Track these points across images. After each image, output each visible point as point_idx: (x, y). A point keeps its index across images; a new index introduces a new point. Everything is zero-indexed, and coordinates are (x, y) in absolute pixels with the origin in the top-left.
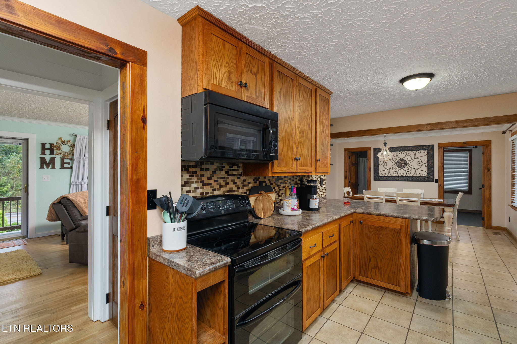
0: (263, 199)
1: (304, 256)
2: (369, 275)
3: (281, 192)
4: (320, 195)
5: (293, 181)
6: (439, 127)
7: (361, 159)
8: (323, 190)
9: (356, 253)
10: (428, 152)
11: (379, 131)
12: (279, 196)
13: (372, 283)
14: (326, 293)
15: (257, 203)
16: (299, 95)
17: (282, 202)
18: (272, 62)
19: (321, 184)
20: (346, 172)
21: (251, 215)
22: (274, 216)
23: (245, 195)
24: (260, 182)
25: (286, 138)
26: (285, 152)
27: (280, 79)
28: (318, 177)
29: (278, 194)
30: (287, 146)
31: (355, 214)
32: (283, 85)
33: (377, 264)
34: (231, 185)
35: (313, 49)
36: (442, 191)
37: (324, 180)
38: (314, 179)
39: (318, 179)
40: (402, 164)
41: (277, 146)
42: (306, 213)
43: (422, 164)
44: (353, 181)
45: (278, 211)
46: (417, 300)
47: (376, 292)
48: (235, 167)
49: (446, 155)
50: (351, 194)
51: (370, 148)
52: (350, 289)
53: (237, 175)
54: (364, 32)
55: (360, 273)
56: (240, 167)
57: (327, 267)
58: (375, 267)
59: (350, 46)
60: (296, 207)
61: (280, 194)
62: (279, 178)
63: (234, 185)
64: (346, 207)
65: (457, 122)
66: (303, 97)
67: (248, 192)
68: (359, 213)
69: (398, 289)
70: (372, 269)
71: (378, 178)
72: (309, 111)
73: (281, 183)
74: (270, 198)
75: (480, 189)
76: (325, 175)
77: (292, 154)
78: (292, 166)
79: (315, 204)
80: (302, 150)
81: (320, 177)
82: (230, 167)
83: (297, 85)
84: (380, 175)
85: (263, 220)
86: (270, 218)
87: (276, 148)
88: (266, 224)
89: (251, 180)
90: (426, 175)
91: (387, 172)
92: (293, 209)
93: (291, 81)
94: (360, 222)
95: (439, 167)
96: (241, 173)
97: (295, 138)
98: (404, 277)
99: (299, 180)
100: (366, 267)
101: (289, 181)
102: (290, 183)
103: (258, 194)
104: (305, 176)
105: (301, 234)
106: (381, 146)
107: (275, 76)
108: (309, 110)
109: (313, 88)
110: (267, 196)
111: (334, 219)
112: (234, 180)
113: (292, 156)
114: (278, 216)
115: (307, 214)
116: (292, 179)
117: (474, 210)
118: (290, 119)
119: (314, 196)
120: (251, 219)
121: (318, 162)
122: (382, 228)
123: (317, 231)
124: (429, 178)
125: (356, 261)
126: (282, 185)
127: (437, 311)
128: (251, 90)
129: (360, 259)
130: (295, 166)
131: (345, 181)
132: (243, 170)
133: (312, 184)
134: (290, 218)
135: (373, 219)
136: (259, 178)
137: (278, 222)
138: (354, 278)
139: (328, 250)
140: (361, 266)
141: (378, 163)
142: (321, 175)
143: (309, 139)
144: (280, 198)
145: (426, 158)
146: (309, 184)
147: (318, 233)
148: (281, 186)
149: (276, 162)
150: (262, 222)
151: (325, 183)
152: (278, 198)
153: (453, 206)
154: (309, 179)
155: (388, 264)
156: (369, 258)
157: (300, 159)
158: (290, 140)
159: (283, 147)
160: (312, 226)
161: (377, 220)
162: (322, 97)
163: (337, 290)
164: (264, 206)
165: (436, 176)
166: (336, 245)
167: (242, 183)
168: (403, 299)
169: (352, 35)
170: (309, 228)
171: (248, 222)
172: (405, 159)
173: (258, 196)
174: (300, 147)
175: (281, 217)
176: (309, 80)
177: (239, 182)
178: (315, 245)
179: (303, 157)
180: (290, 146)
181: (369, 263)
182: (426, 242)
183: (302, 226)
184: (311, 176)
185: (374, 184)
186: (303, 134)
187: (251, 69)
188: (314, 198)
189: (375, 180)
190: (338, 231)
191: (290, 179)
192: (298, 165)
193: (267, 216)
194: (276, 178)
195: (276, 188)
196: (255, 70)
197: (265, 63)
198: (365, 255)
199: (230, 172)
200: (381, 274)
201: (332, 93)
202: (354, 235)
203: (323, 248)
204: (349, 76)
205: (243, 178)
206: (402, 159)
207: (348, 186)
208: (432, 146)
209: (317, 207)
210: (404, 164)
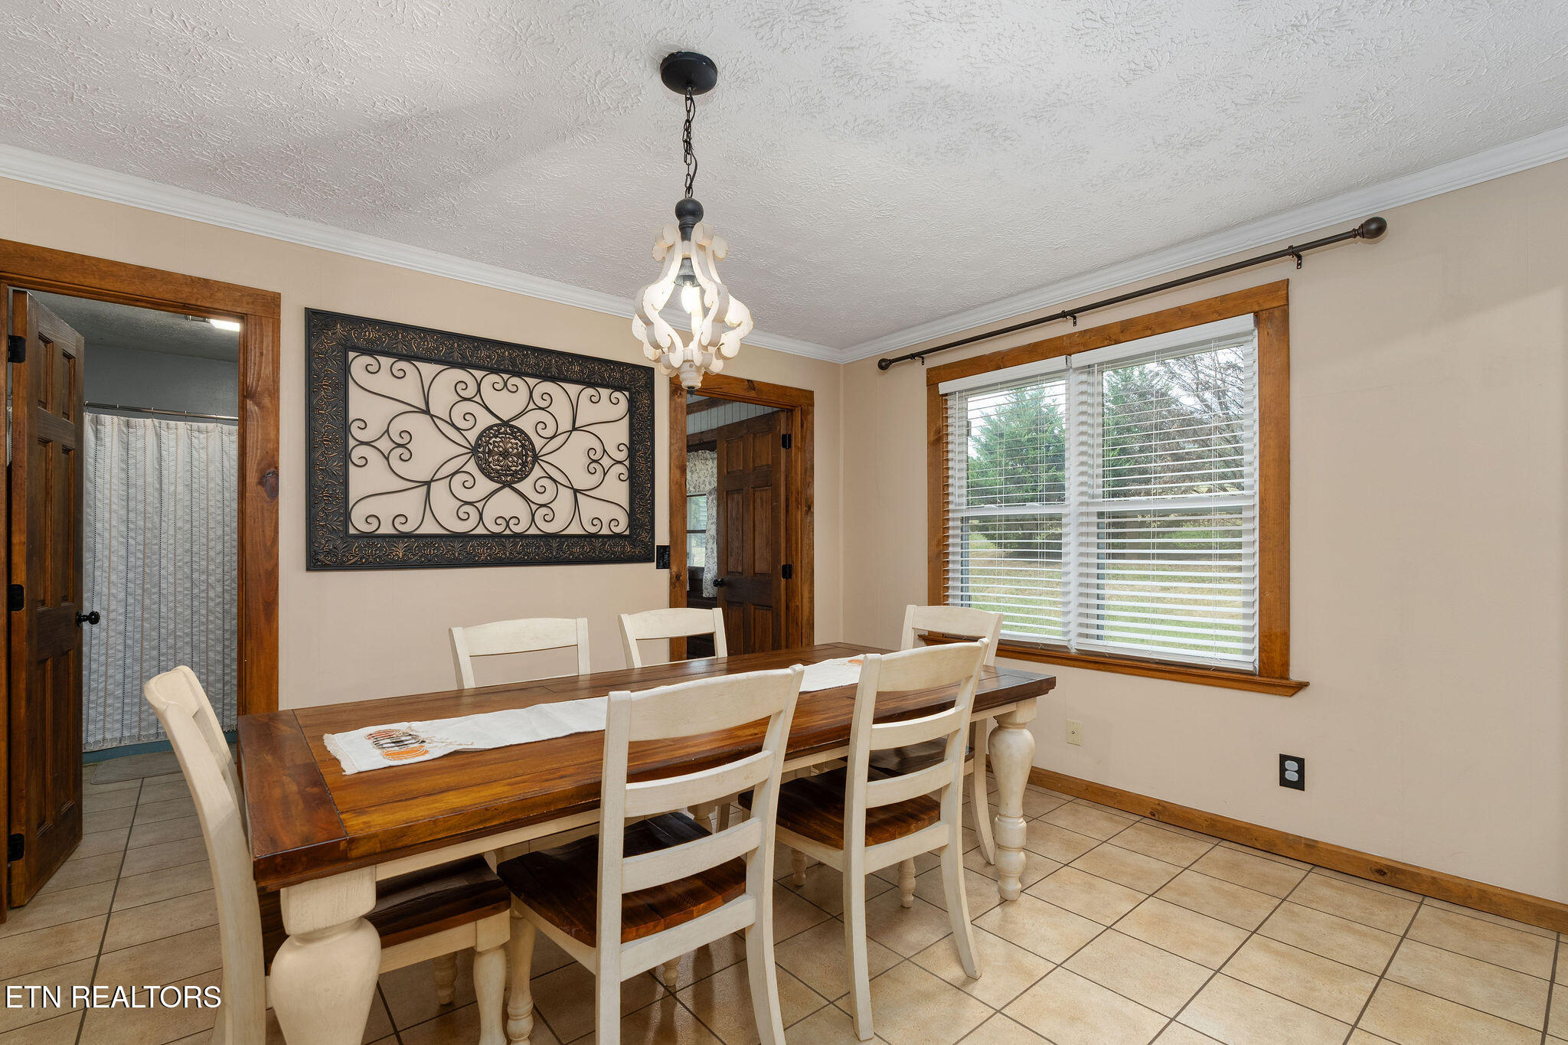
10: (631, 402)
40: (505, 454)
43: (605, 463)
71: (340, 547)
84: (358, 524)
90: (621, 527)
91: (411, 504)
95: (673, 482)
124: (632, 546)
141: (344, 432)
165: (662, 537)
172: (525, 425)
189: (311, 564)
206: (506, 424)
208: (645, 374)
210: (519, 455)
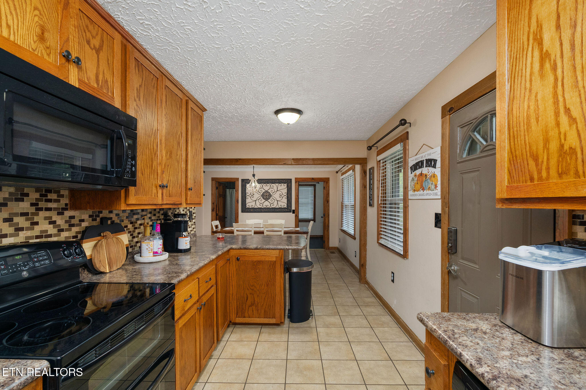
0: (107, 243)
1: (177, 314)
2: (246, 315)
3: (137, 231)
4: (189, 232)
5: (155, 215)
6: (300, 162)
7: (228, 190)
8: (192, 225)
9: (233, 293)
10: (287, 185)
11: (250, 162)
12: (134, 237)
13: (249, 322)
14: (203, 352)
15: (97, 250)
16: (166, 102)
17: (139, 245)
18: (125, 41)
19: (191, 218)
20: (213, 203)
21: (86, 271)
22: (126, 267)
23: (74, 240)
24: (102, 219)
25: (148, 156)
26: (146, 176)
27: (139, 71)
28: (187, 210)
29: (131, 235)
30: (148, 168)
31: (231, 250)
32: (143, 82)
33: (254, 301)
34: (44, 226)
35: (190, 45)
36: (298, 221)
37: (194, 213)
38: (182, 212)
39: (186, 212)
40: (266, 196)
41: (135, 166)
42: (175, 256)
43: (283, 196)
44: (221, 214)
45: (133, 258)
46: (289, 327)
47: (254, 330)
48: (53, 196)
49: (301, 188)
50: (220, 227)
51: (238, 179)
52: (228, 335)
53: (55, 209)
54: (251, 45)
55: (237, 315)
56: (64, 195)
57: (203, 319)
58: (252, 305)
59: (234, 56)
60: (160, 251)
61: (135, 234)
62: (133, 212)
63: (52, 226)
64: (221, 244)
65: (313, 160)
66: (172, 106)
67: (79, 236)
68: (236, 249)
69: (273, 321)
70: (249, 307)
71: (245, 210)
72: (179, 126)
73: (138, 219)
74: (119, 241)
75: (322, 217)
76: (195, 208)
77: (156, 180)
78: (156, 195)
79: (186, 243)
80: (169, 174)
81: (189, 210)
82: (41, 195)
83: (164, 87)
84: (247, 207)
85: (108, 275)
86: (120, 271)
87: (133, 169)
88: (115, 280)
89: (85, 216)
90: (286, 206)
91: (253, 204)
92: (156, 253)
93: (154, 79)
94: (237, 258)
95: (295, 198)
96: (66, 205)
97: (161, 158)
98: (279, 308)
99: (162, 214)
100: (243, 306)
101: (149, 215)
102: (150, 218)
103: (99, 238)
104: (170, 209)
105: (173, 287)
106: (250, 177)
107: (131, 64)
108: (179, 124)
109: (184, 99)
110: (114, 239)
111: (211, 259)
112: (51, 218)
113: (156, 182)
114: (134, 266)
115: (176, 258)
116: (153, 212)
117: (317, 235)
118: (154, 132)
119: (184, 233)
120: (86, 277)
121: (189, 191)
122: (259, 262)
123: (193, 277)
124: (287, 209)
125: (233, 302)
126: (139, 222)
127: (305, 332)
128: (88, 71)
129: (237, 298)
130: (160, 195)
131: (212, 214)
132: (70, 200)
133: (179, 219)
134: (152, 266)
135: (250, 254)
136: (101, 212)
137: (135, 275)
138: (230, 322)
139: (205, 299)
140: (238, 307)
141: (246, 194)
142: (190, 208)
143: (178, 162)
144: (136, 240)
145: (286, 191)
146: (176, 219)
147: (194, 280)
148: (136, 223)
149: (132, 189)
150: (106, 278)
151: (195, 217)
152: (132, 241)
153: (307, 233)
154: (176, 213)
155: (265, 299)
156: (246, 296)
157: (167, 187)
158: (153, 161)
159: (143, 168)
160: (186, 273)
161: (254, 254)
162: (195, 113)
163: (214, 343)
164: (109, 254)
165: (293, 208)
166: (213, 291)
167: (66, 222)
168: (278, 329)
169: (239, 44)
170: (183, 276)
171: (81, 282)
172: (269, 191)
173: (99, 241)
174: (167, 170)
175: (137, 267)
176: (178, 86)
177: (62, 219)
178: (191, 296)
179: (171, 184)
180: (154, 168)
181: (246, 302)
182: (295, 270)
183: (173, 275)
184: (179, 209)
185: (242, 216)
186: (171, 154)
187: (88, 39)
188: (184, 236)
189: (242, 212)
190: (215, 273)
191: (150, 213)
192: (164, 194)
193: (115, 268)
194: (129, 212)
195: (130, 226)
196: (96, 42)
197: (114, 39)
198: (242, 294)
199: (42, 204)
200: (258, 310)
201: (206, 110)
202: (231, 274)
203: (200, 298)
204: (228, 94)
205: (68, 213)
206: (266, 191)
207: (215, 219)
208: (290, 180)
209: (188, 247)
210: (268, 196)
